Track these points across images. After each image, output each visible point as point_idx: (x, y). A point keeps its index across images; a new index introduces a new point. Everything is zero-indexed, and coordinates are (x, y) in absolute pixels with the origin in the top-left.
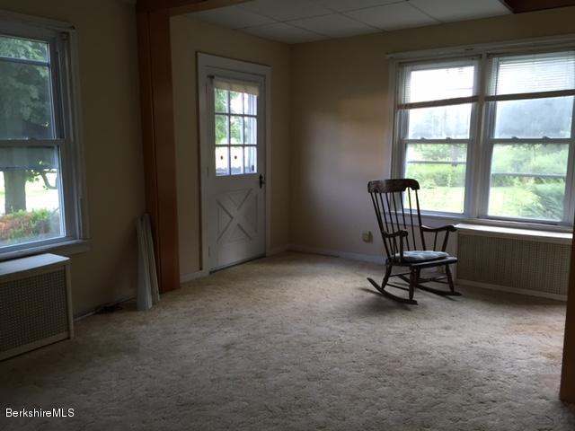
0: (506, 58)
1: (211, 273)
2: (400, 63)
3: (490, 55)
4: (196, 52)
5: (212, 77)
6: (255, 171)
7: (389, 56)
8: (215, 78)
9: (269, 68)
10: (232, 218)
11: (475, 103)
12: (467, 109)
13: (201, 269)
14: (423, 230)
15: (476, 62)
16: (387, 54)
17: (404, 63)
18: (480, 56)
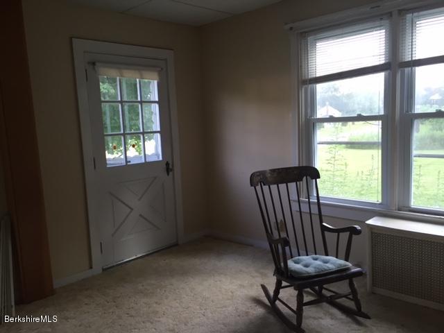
0: (421, 13)
1: (104, 270)
2: (302, 33)
3: (403, 12)
4: (71, 38)
5: (94, 64)
6: (161, 159)
7: (288, 27)
8: (97, 64)
9: (172, 52)
10: (132, 209)
11: (388, 72)
12: (379, 79)
13: (91, 268)
14: (324, 229)
15: (386, 22)
16: (286, 24)
17: (306, 32)
18: (390, 15)
